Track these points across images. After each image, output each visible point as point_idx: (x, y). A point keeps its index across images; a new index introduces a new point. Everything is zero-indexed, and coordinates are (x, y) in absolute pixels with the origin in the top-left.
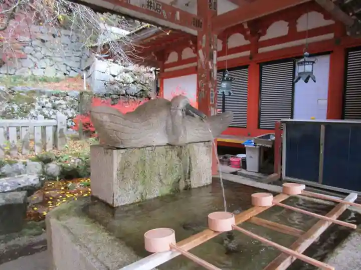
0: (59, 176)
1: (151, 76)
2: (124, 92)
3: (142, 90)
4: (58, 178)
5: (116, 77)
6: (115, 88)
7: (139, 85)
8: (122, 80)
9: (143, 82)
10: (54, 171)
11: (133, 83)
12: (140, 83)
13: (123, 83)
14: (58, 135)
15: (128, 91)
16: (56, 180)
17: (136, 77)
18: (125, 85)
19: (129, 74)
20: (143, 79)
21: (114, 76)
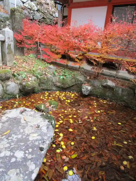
0: (18, 94)
1: (48, 7)
2: (32, 17)
3: (43, 18)
4: (17, 96)
5: (25, 4)
6: (25, 13)
7: (41, 13)
8: (30, 7)
9: (43, 11)
10: (14, 90)
11: (37, 11)
12: (42, 12)
13: (31, 10)
14: (7, 51)
15: (34, 17)
16: (16, 98)
17: (39, 6)
18: (32, 12)
19: (34, 3)
20: (43, 9)
21: (24, 3)
